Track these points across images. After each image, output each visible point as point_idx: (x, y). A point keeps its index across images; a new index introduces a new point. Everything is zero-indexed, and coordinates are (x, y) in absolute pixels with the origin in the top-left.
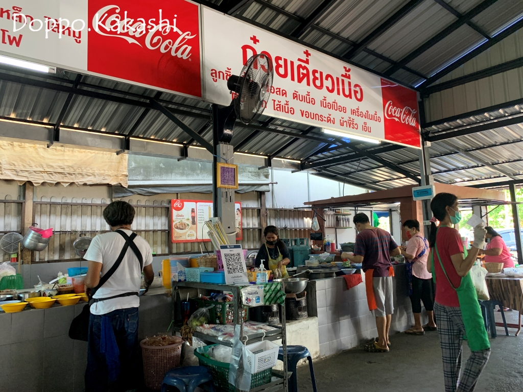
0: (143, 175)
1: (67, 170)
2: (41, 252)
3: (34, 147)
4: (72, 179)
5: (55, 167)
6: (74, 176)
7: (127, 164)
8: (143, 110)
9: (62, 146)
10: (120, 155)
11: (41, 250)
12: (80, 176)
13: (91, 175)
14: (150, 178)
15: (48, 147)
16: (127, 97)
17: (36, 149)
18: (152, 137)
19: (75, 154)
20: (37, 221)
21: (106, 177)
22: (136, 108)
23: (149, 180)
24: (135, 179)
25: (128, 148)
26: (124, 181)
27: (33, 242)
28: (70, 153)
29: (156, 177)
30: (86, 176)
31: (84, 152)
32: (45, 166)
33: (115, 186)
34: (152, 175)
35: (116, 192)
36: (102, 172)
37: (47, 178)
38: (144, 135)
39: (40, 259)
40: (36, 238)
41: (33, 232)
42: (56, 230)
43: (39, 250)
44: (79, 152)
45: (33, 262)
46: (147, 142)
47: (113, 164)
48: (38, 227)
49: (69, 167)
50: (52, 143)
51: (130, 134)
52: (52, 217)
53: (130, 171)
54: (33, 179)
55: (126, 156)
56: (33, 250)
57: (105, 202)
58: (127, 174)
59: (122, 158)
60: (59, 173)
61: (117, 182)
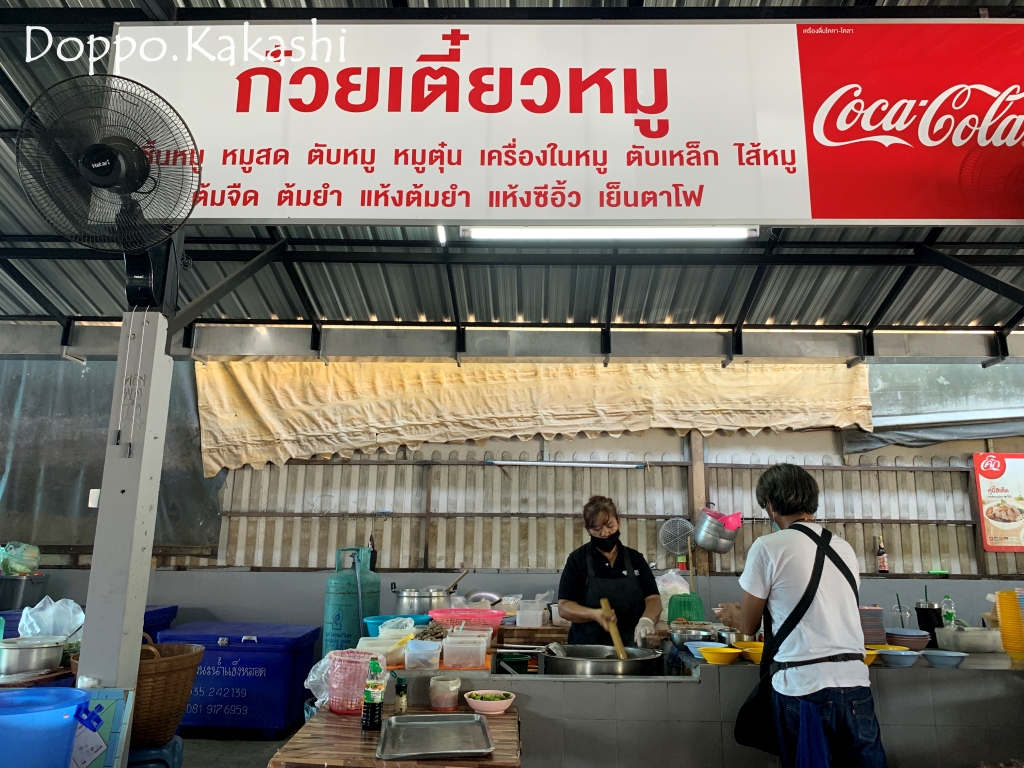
0: (903, 404)
1: (755, 406)
2: (724, 556)
3: (698, 370)
4: (765, 421)
5: (734, 401)
6: (767, 415)
7: (867, 384)
8: (899, 271)
9: (747, 362)
10: (852, 368)
11: (725, 553)
12: (779, 415)
13: (798, 410)
14: (919, 410)
15: (724, 366)
16: (866, 252)
17: (702, 372)
18: (920, 324)
19: (767, 374)
20: (714, 498)
21: (828, 414)
22: (886, 270)
23: (916, 414)
24: (886, 413)
25: (870, 351)
26: (865, 419)
27: (710, 536)
28: (758, 374)
29: (933, 407)
30: (789, 414)
31: (783, 368)
32: (717, 401)
33: (847, 430)
34: (923, 403)
35: (850, 442)
36: (820, 403)
37: (723, 423)
38: (902, 322)
39: (722, 568)
40: (716, 530)
41: (709, 518)
42: (746, 516)
43: (722, 552)
44: (774, 370)
45: (712, 572)
46: (909, 334)
47: (840, 386)
48: (715, 509)
49: (758, 399)
50: (731, 359)
51: (874, 324)
52: (738, 492)
53: (875, 397)
54: (700, 425)
55: (864, 368)
56: (711, 551)
57: (830, 461)
58: (870, 403)
59: (856, 374)
60: (741, 411)
61: (850, 421)
